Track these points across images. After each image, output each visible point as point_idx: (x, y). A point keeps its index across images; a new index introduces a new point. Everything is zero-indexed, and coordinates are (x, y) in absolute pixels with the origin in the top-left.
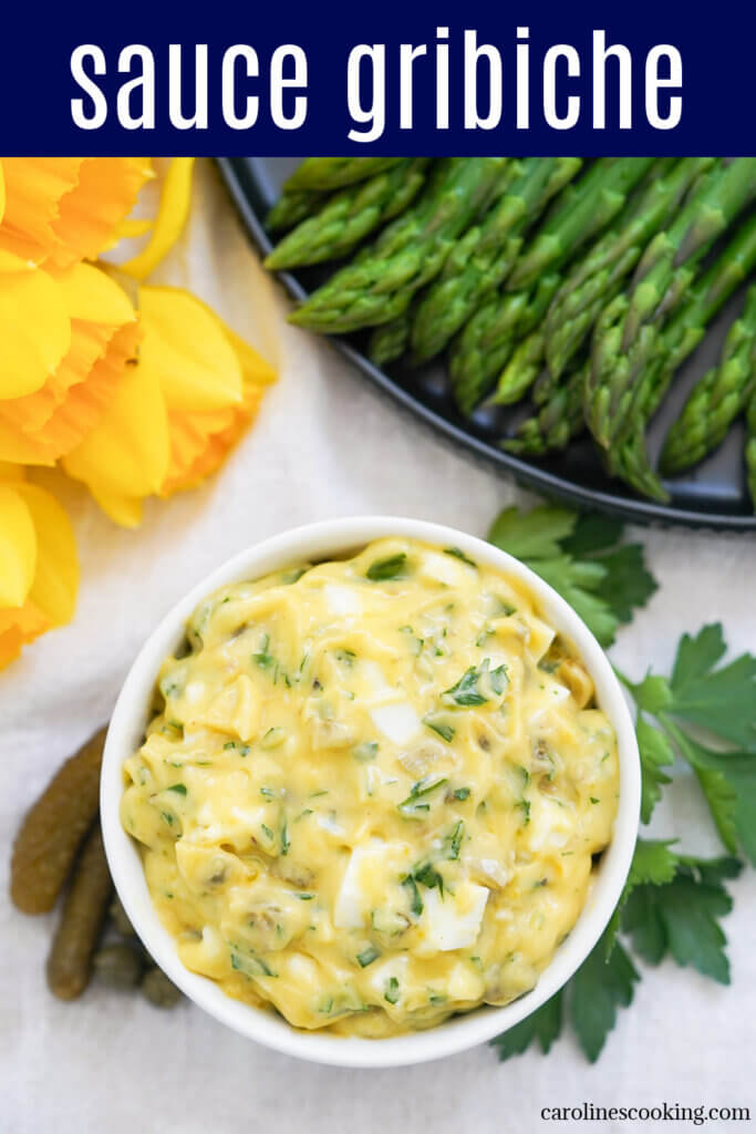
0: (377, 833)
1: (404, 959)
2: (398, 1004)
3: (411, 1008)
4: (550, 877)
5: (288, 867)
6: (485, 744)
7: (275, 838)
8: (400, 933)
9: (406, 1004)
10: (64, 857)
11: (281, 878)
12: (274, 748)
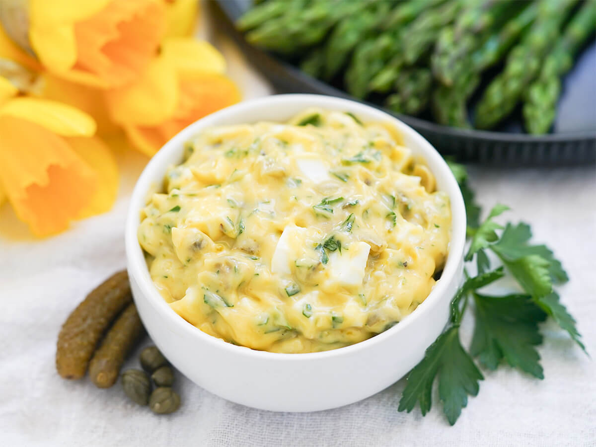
0: (300, 224)
1: (316, 292)
2: (311, 318)
3: (320, 325)
4: (410, 261)
5: (243, 242)
6: (368, 183)
7: (235, 227)
8: (314, 269)
9: (316, 322)
10: (92, 336)
11: (238, 249)
12: (237, 180)
